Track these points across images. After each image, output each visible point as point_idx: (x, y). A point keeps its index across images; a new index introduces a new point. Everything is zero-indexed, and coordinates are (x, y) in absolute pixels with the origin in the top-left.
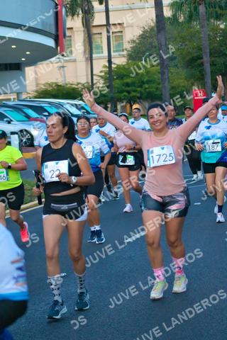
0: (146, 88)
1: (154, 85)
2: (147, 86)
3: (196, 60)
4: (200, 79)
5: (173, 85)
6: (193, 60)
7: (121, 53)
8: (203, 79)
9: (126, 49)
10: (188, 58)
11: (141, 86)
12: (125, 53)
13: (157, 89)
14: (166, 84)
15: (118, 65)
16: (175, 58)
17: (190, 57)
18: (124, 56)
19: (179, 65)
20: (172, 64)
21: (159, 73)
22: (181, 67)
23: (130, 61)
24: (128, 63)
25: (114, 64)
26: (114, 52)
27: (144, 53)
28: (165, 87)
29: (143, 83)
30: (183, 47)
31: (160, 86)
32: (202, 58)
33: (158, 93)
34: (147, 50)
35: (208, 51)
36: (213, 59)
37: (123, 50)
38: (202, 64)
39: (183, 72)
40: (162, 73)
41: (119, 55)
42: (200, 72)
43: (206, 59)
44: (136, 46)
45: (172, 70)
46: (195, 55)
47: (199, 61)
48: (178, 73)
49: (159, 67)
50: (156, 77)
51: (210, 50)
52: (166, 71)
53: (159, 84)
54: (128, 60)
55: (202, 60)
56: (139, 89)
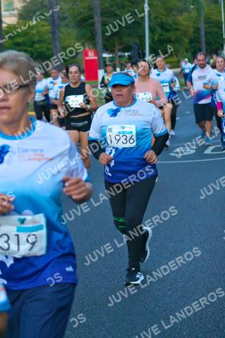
0: (37, 48)
1: (45, 45)
2: (37, 46)
3: (87, 20)
4: (91, 39)
5: (64, 45)
6: (84, 20)
7: (12, 12)
8: (94, 39)
9: (17, 9)
10: (79, 18)
11: (31, 46)
12: (16, 12)
13: (48, 49)
14: (57, 44)
15: (9, 25)
16: (65, 18)
17: (81, 17)
18: (14, 15)
19: (70, 25)
20: (63, 23)
21: (50, 33)
22: (73, 27)
23: (21, 21)
24: (18, 23)
25: (5, 23)
26: (5, 11)
27: (34, 13)
28: (55, 47)
29: (34, 42)
30: (74, 7)
31: (51, 46)
32: (93, 18)
33: (49, 53)
34: (38, 10)
35: (99, 11)
36: (104, 19)
37: (14, 10)
38: (93, 24)
39: (74, 32)
40: (53, 33)
41: (10, 14)
42: (91, 32)
43: (97, 19)
44: (27, 5)
45: (63, 30)
46: (86, 15)
47: (90, 21)
48: (69, 34)
49: (50, 27)
50: (46, 37)
51: (101, 10)
52: (56, 30)
53: (50, 44)
54: (19, 19)
55: (92, 21)
56: (29, 49)
